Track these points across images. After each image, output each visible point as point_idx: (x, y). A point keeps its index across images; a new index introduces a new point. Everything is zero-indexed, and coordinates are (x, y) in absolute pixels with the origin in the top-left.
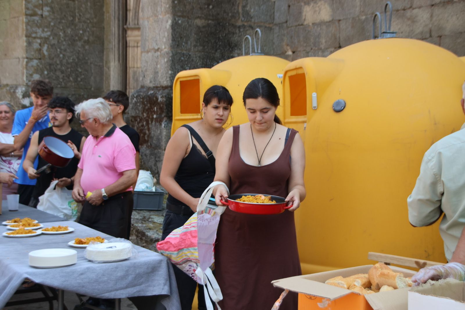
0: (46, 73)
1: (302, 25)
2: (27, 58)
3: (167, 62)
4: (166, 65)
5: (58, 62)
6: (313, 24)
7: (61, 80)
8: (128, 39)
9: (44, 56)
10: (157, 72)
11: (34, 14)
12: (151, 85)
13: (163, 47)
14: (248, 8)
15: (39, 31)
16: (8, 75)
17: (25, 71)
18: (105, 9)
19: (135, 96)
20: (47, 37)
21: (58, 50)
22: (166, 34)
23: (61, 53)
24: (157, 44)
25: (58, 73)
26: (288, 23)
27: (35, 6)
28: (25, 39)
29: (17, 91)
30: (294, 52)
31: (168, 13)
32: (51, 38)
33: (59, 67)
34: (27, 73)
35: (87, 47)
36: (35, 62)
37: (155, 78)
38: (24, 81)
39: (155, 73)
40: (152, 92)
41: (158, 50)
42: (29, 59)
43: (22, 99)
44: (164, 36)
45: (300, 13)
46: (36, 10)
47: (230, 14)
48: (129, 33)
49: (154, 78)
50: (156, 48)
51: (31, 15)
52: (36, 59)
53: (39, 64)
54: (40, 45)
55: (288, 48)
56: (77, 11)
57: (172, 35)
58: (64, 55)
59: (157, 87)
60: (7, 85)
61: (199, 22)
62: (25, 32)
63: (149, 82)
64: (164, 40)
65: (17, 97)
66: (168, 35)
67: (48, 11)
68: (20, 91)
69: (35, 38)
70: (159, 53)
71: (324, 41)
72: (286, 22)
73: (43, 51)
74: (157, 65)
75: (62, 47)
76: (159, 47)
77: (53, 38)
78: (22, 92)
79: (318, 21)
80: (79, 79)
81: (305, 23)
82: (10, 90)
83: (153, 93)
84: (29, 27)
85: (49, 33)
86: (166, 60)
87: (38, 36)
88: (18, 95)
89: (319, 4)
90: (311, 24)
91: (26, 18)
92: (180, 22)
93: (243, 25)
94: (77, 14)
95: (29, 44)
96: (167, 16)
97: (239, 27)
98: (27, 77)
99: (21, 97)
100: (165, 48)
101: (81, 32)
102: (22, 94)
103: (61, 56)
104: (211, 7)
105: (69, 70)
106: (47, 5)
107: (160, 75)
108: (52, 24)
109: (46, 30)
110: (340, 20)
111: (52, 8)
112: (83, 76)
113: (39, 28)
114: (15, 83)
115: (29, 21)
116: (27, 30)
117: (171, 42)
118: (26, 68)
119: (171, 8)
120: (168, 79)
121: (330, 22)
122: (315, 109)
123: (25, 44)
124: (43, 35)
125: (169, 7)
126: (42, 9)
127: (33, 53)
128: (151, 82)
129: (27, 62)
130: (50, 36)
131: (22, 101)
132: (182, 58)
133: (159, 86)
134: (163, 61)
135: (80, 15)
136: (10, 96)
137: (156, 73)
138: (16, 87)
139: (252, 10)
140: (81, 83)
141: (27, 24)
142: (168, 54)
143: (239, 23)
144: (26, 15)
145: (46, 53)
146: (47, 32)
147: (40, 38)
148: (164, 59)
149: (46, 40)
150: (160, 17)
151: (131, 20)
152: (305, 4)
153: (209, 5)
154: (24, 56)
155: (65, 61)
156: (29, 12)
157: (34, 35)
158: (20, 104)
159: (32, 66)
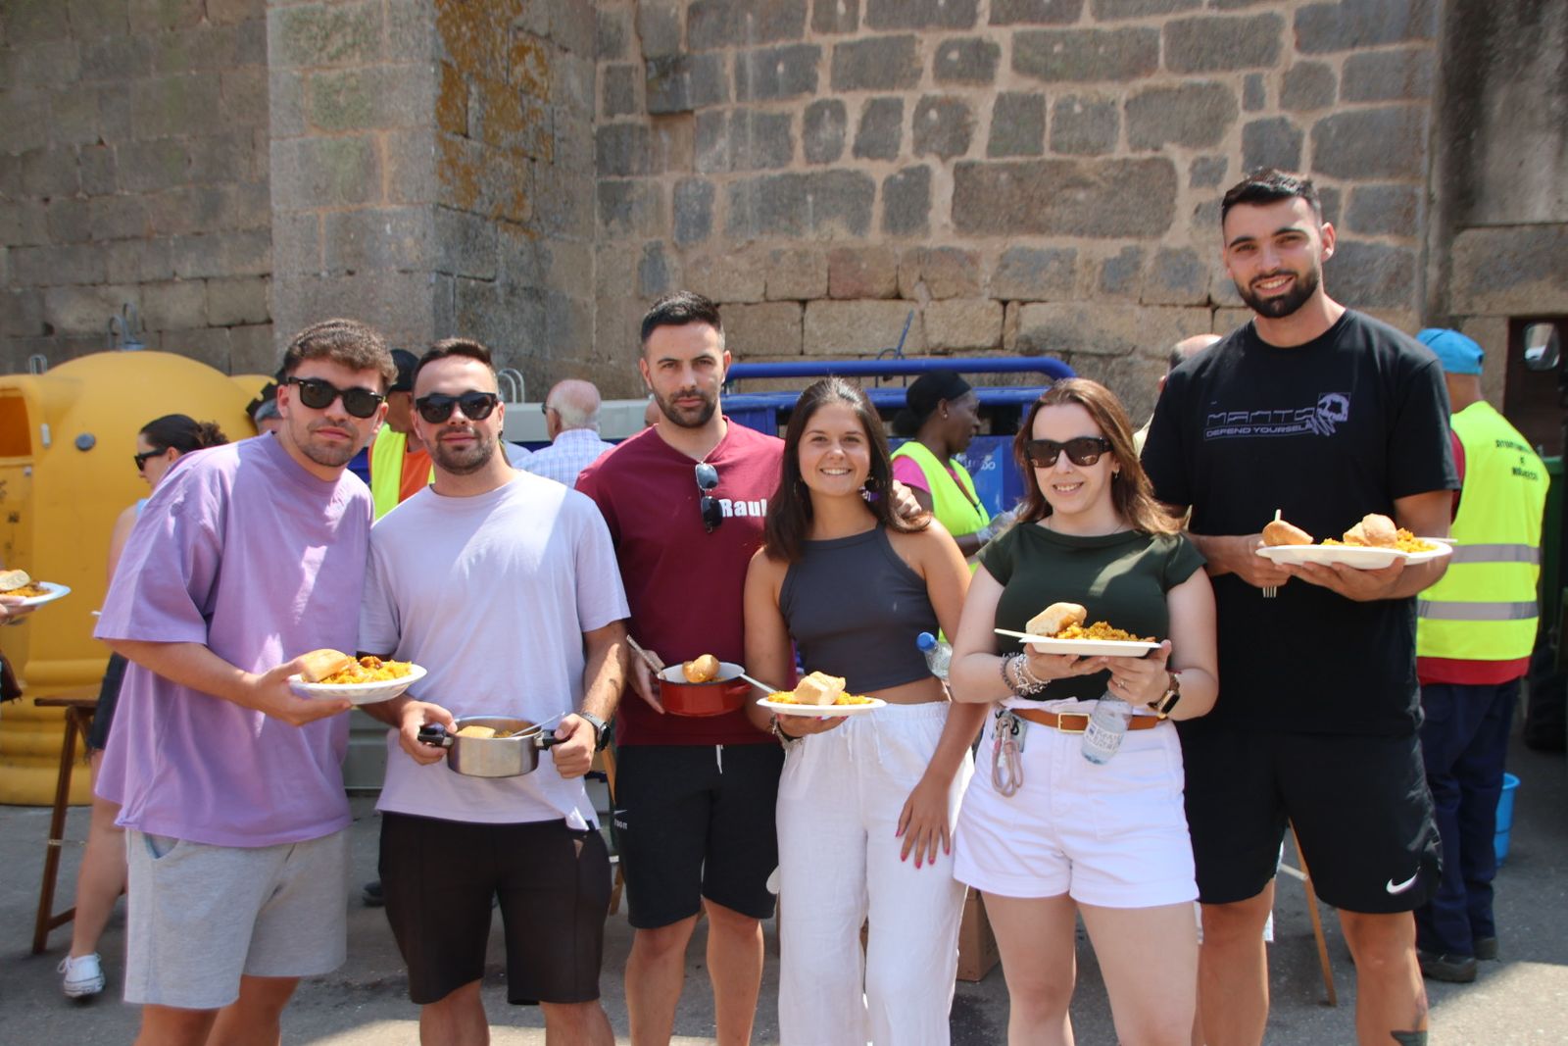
122: (47, 447)
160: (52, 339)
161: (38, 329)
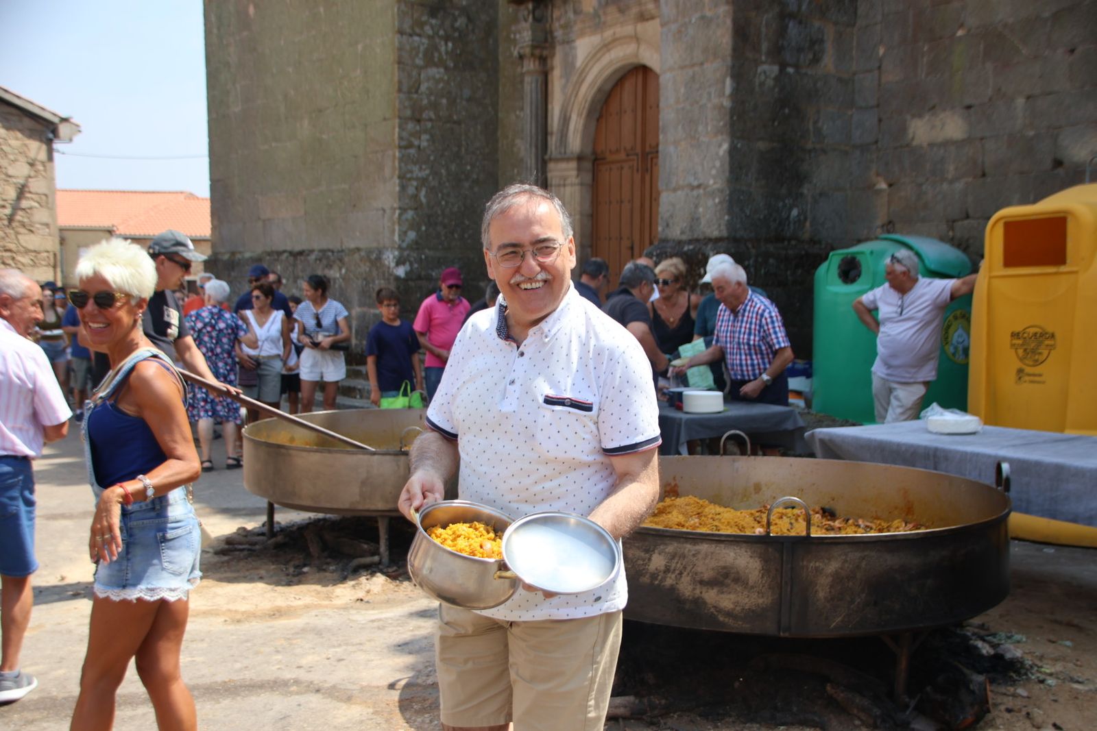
0: (423, 228)
1: (907, 145)
2: (400, 208)
3: (720, 203)
4: (719, 207)
5: (439, 212)
6: (931, 145)
7: (443, 238)
8: (549, 175)
9: (421, 204)
10: (698, 219)
11: (410, 146)
12: (684, 237)
13: (711, 182)
14: (820, 124)
15: (416, 169)
16: (358, 234)
17: (397, 228)
18: (499, 133)
19: (655, 253)
20: (425, 176)
21: (440, 195)
22: (718, 164)
23: (443, 198)
24: (695, 179)
25: (439, 228)
26: (879, 144)
27: (412, 135)
28: (397, 181)
29: (384, 257)
30: (890, 185)
31: (722, 134)
32: (431, 178)
33: (440, 219)
34: (399, 230)
35: (476, 189)
36: (410, 214)
37: (691, 229)
38: (394, 241)
39: (693, 219)
40: (691, 247)
41: (699, 186)
42: (403, 210)
43: (394, 268)
44: (714, 167)
45: (903, 129)
46: (413, 139)
47: (799, 134)
48: (551, 166)
49: (691, 227)
50: (696, 183)
51: (406, 147)
52: (411, 209)
53: (415, 216)
54: (417, 188)
55: (880, 179)
56: (463, 138)
57: (730, 163)
58: (447, 203)
59: (697, 240)
60: (358, 249)
61: (762, 145)
62: (397, 172)
63: (678, 232)
64: (714, 172)
65: (384, 265)
66: (722, 165)
67: (428, 140)
68: (391, 257)
69: (410, 179)
70: (701, 191)
71: (951, 168)
72: (876, 142)
73: (420, 198)
74: (697, 207)
75: (445, 191)
76: (701, 181)
77: (433, 179)
78: (394, 257)
79: (940, 140)
80: (466, 236)
81: (915, 143)
82: (368, 257)
83: (694, 249)
84: (403, 165)
85: (427, 172)
86: (717, 200)
87: (415, 176)
88: (386, 263)
89: (942, 115)
90: (925, 145)
91: (400, 152)
92: (739, 145)
93: (814, 148)
94: (464, 143)
95: (403, 188)
96: (720, 138)
97: (810, 151)
98: (399, 235)
99: (393, 265)
100: (715, 183)
101: (469, 168)
102: (395, 260)
103: (443, 203)
104: (776, 123)
105: (453, 223)
106: (426, 132)
107: (703, 221)
108: (432, 158)
109: (424, 167)
110: (982, 139)
111: (432, 136)
112: (471, 232)
113: (415, 164)
114: (374, 245)
115: (403, 156)
116: (400, 168)
117: (727, 174)
118: (399, 223)
119: (728, 127)
120: (723, 227)
121: (963, 140)
123: (397, 189)
124: (420, 175)
125: (725, 125)
126: (420, 138)
127: (407, 201)
128: (682, 233)
129: (400, 215)
130: (428, 175)
131: (395, 271)
132: (742, 197)
133: (701, 237)
134: (710, 203)
135: (467, 144)
136: (368, 264)
137: (695, 220)
138: (380, 252)
139: (825, 127)
140: (469, 241)
141: (401, 160)
142: (721, 191)
143: (809, 146)
144: (400, 147)
145: (423, 200)
146: (425, 170)
147: (417, 179)
148: (714, 199)
149: (423, 181)
150: (704, 139)
151: (553, 148)
152: (913, 116)
153: (774, 122)
154: (396, 205)
155: (447, 211)
156: (403, 143)
157: (409, 176)
158: (391, 275)
159: (407, 220)
160: (1060, 171)
161: (1048, 163)
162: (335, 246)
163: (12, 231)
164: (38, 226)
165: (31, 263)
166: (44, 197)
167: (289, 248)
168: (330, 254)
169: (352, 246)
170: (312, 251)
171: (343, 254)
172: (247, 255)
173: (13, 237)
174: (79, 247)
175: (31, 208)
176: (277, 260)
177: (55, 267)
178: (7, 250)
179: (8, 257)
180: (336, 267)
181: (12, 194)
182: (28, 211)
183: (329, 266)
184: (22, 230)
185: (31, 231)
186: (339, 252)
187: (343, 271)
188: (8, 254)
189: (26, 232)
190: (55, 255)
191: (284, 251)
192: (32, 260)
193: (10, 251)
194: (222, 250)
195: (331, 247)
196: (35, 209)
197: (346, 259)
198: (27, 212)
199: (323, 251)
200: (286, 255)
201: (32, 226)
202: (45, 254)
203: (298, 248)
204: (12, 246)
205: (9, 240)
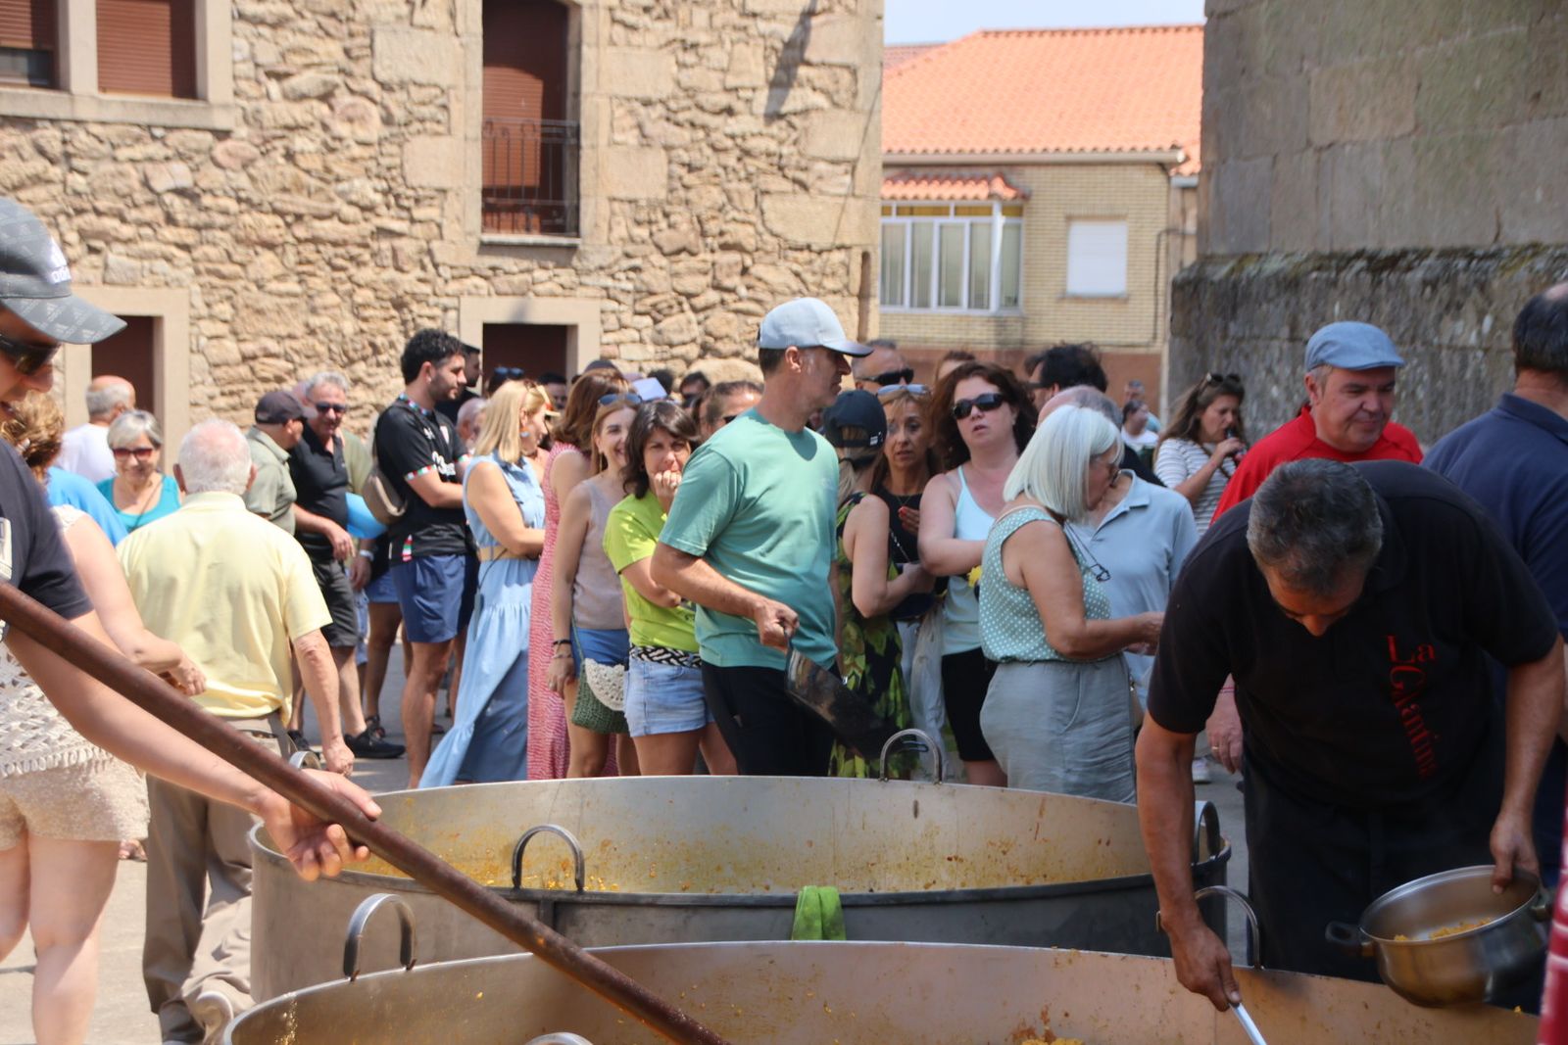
162: (1481, 239)
163: (745, 186)
164: (821, 167)
165: (795, 284)
166: (845, 77)
167: (1371, 245)
168: (1461, 263)
169: (1523, 237)
170: (1423, 254)
171: (1491, 264)
172: (1274, 265)
173: (750, 204)
174: (1069, 219)
175: (805, 112)
176: (1334, 283)
177: (863, 296)
178: (726, 247)
179: (730, 266)
180: (1469, 311)
181: (756, 69)
182: (795, 120)
183: (1454, 308)
184: (776, 183)
185: (804, 186)
186: (1488, 256)
187: (1488, 321)
188: (733, 257)
189: (787, 186)
190: (865, 256)
191: (1359, 255)
192: (797, 275)
193: (737, 247)
194: (1221, 249)
195: (1470, 241)
196: (813, 115)
197: (1496, 284)
198: (791, 126)
199: (1448, 254)
200: (1360, 264)
201: (805, 169)
202: (838, 256)
203: (1391, 246)
204: (743, 234)
205: (734, 214)
